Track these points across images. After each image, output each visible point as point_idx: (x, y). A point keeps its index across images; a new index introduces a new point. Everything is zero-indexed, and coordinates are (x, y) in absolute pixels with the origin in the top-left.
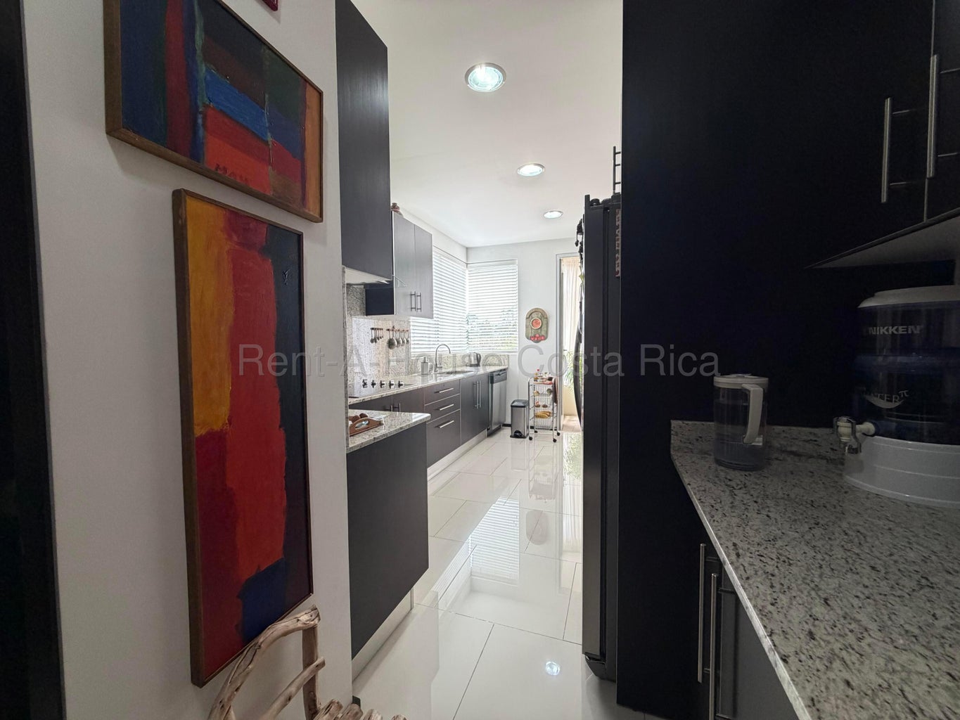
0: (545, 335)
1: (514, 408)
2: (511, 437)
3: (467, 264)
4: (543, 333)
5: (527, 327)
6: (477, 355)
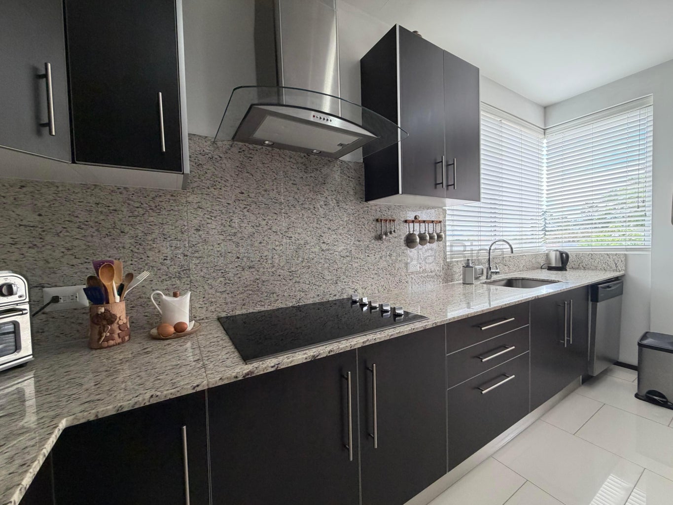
1: (644, 349)
2: (637, 396)
3: (544, 129)
6: (561, 254)
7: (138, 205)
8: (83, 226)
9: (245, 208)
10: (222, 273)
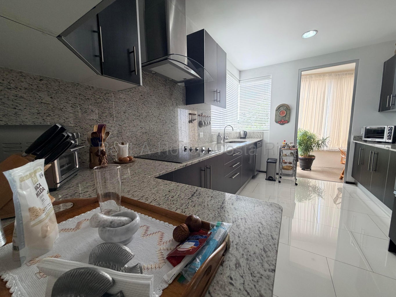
0: (288, 120)
1: (268, 163)
2: (266, 179)
3: (240, 81)
4: (287, 119)
5: (276, 116)
6: (245, 132)
7: (98, 97)
8: (73, 106)
9: (143, 103)
10: (135, 135)
